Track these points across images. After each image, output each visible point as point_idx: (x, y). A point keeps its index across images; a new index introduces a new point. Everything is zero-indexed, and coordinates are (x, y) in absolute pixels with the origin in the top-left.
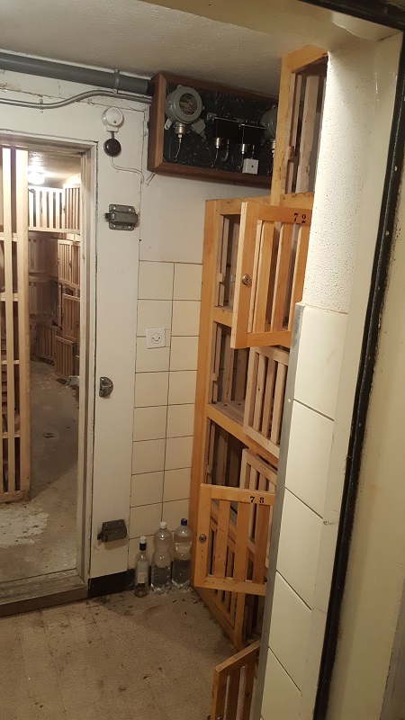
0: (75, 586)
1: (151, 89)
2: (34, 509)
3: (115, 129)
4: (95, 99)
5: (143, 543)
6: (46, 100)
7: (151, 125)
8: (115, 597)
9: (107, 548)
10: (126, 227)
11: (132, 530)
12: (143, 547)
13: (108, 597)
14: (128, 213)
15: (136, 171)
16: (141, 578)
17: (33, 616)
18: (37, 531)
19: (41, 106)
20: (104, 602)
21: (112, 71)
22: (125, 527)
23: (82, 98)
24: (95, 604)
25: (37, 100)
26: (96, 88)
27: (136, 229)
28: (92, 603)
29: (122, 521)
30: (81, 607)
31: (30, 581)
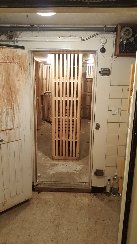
0: (87, 188)
1: (116, 30)
2: (79, 163)
3: (104, 44)
4: (98, 36)
5: (109, 178)
6: (83, 38)
7: (116, 41)
8: (99, 194)
9: (98, 178)
10: (106, 75)
11: (106, 174)
12: (109, 180)
13: (97, 194)
14: (108, 70)
15: (110, 57)
16: (108, 190)
17: (74, 194)
18: (79, 170)
19: (81, 40)
20: (96, 195)
21: (103, 26)
22: (103, 172)
23: (94, 36)
24: (93, 195)
25: (80, 39)
26: (98, 32)
27: (110, 75)
28: (92, 194)
29: (102, 170)
30: (88, 194)
31: (74, 183)
